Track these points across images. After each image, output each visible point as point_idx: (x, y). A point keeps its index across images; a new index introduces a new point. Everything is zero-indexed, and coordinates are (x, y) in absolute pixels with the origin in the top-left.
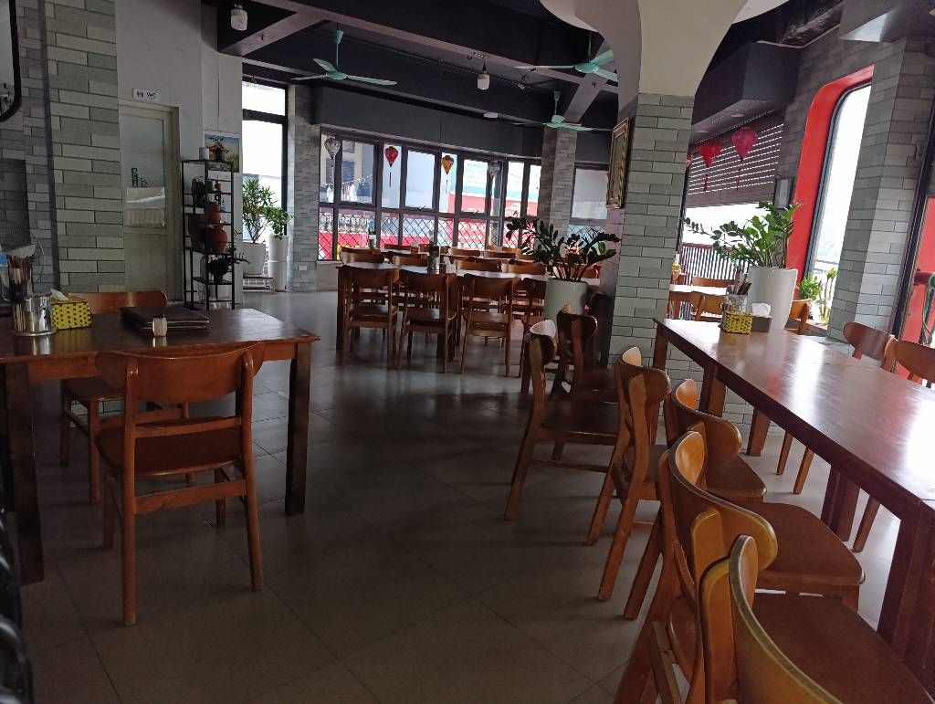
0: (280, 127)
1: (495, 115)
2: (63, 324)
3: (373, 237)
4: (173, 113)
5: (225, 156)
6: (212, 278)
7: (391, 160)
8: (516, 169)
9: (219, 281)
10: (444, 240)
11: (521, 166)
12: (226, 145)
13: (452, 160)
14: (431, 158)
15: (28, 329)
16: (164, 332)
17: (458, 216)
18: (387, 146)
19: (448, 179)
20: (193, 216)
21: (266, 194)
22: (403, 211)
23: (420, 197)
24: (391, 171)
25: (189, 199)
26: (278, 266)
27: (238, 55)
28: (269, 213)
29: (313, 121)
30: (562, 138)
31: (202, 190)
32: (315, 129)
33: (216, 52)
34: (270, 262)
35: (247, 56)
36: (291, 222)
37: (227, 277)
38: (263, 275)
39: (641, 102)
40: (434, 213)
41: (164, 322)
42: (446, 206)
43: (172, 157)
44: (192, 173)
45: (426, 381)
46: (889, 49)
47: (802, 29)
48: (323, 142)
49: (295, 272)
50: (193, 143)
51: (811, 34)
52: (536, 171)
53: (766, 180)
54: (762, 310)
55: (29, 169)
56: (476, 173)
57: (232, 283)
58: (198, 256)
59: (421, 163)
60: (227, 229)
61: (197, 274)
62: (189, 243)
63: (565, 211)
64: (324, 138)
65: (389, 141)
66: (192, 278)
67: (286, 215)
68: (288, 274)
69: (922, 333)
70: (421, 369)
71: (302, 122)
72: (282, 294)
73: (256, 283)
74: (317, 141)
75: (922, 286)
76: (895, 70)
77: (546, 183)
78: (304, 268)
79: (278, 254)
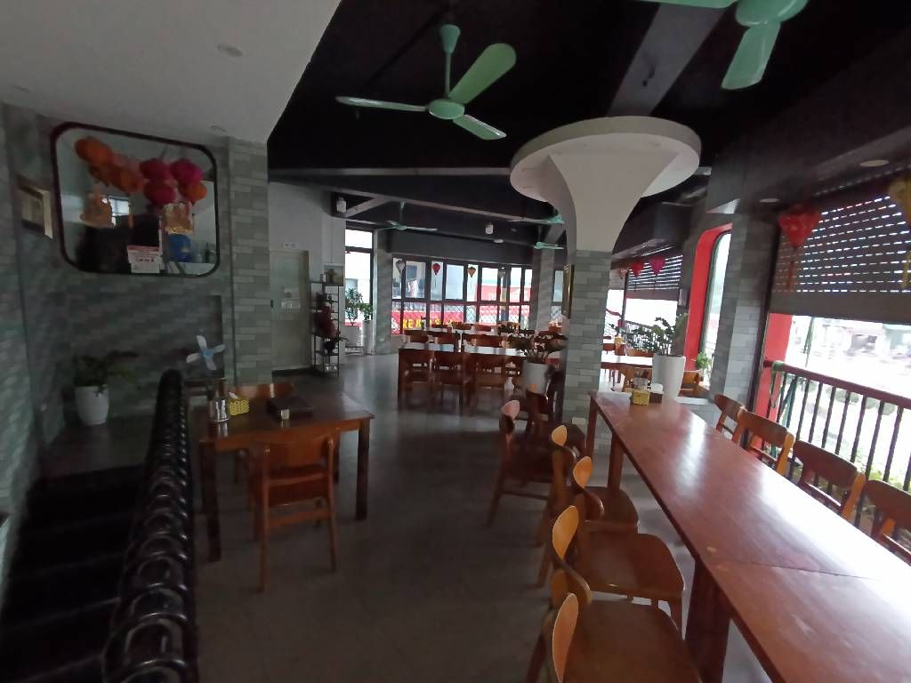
0: (368, 256)
1: (501, 241)
2: (234, 412)
3: (424, 321)
4: (306, 254)
5: (335, 277)
6: (326, 352)
7: (436, 271)
8: (516, 273)
9: (331, 354)
10: (471, 319)
11: (519, 270)
12: (336, 271)
13: (475, 269)
14: (461, 268)
15: (215, 417)
16: (288, 417)
17: (479, 303)
18: (433, 263)
19: (472, 281)
20: (316, 314)
21: (359, 296)
22: (445, 302)
23: (455, 292)
24: (437, 278)
25: (314, 304)
26: (367, 340)
27: (344, 217)
28: (362, 306)
29: (389, 250)
30: (544, 254)
31: (322, 299)
32: (390, 255)
33: (330, 217)
34: (362, 336)
35: (349, 218)
36: (375, 312)
37: (335, 351)
38: (358, 345)
39: (578, 255)
40: (464, 302)
41: (287, 411)
42: (471, 297)
43: (305, 279)
44: (316, 288)
45: (452, 422)
46: (739, 218)
47: (690, 196)
48: (394, 263)
49: (378, 342)
50: (316, 271)
51: (695, 199)
52: (529, 273)
53: (674, 286)
54: (657, 388)
55: (223, 300)
56: (491, 275)
57: (338, 355)
58: (318, 338)
59: (455, 272)
60: (335, 323)
61: (318, 349)
62: (314, 330)
63: (549, 300)
64: (395, 260)
65: (435, 260)
66: (315, 352)
67: (372, 309)
68: (373, 343)
69: (770, 402)
70: (450, 412)
71: (382, 252)
72: (369, 357)
73: (353, 350)
74: (391, 262)
75: (768, 369)
76: (744, 231)
77: (535, 282)
78: (382, 340)
79: (367, 332)
